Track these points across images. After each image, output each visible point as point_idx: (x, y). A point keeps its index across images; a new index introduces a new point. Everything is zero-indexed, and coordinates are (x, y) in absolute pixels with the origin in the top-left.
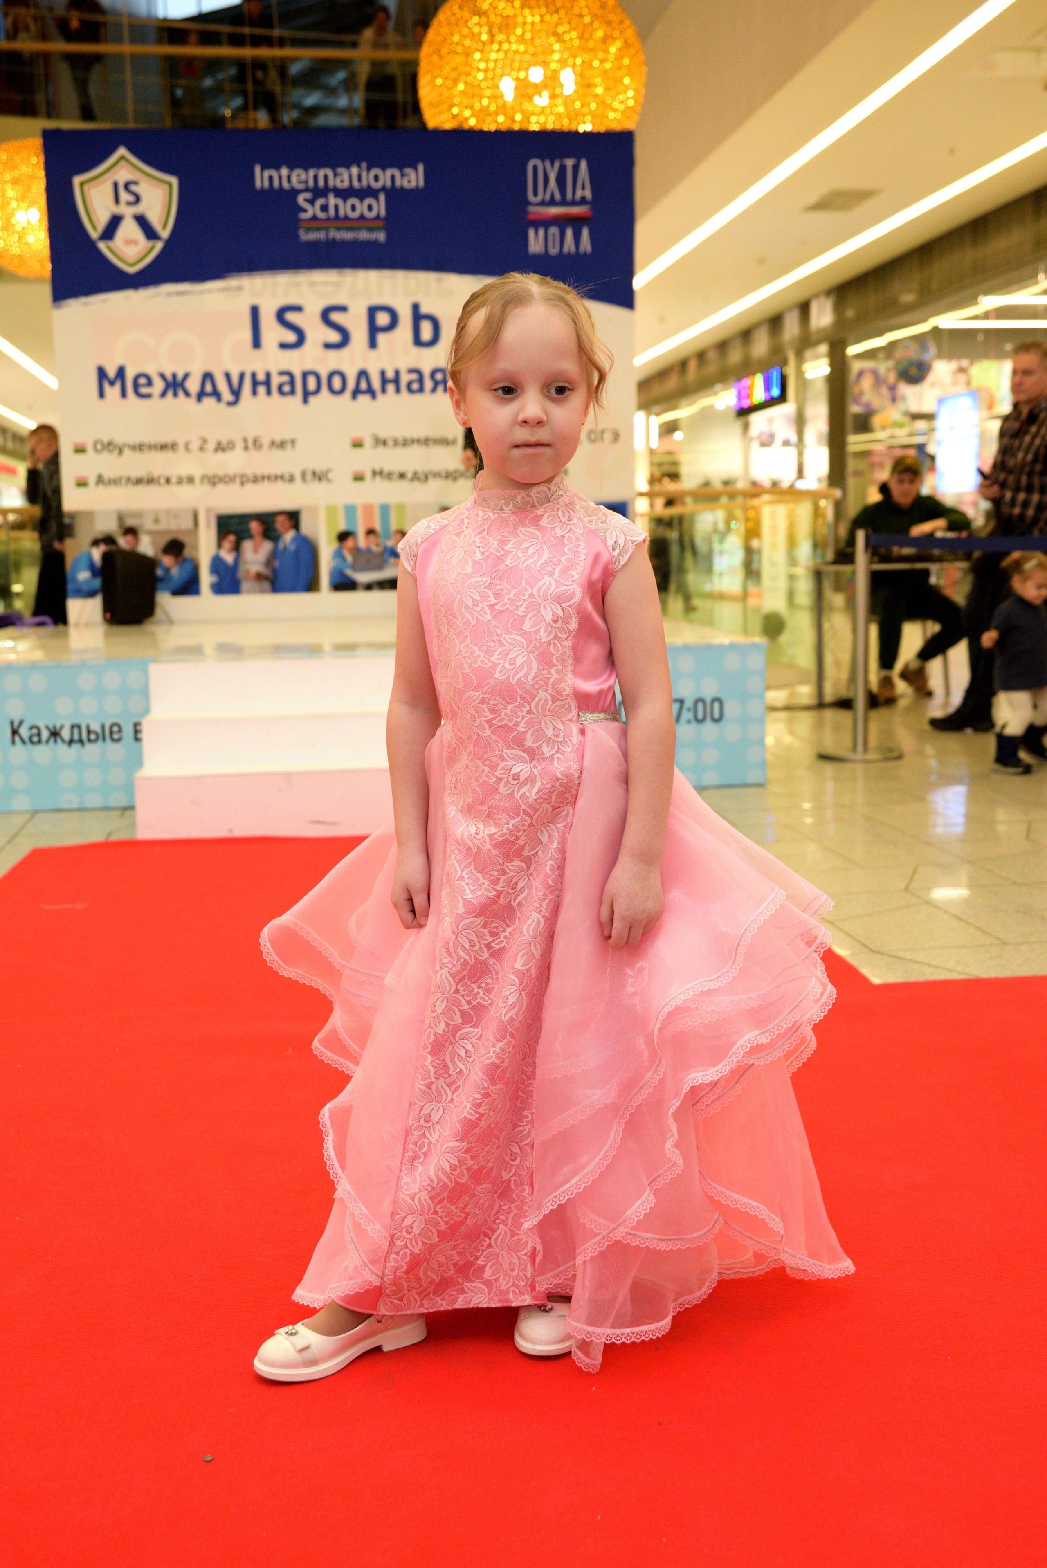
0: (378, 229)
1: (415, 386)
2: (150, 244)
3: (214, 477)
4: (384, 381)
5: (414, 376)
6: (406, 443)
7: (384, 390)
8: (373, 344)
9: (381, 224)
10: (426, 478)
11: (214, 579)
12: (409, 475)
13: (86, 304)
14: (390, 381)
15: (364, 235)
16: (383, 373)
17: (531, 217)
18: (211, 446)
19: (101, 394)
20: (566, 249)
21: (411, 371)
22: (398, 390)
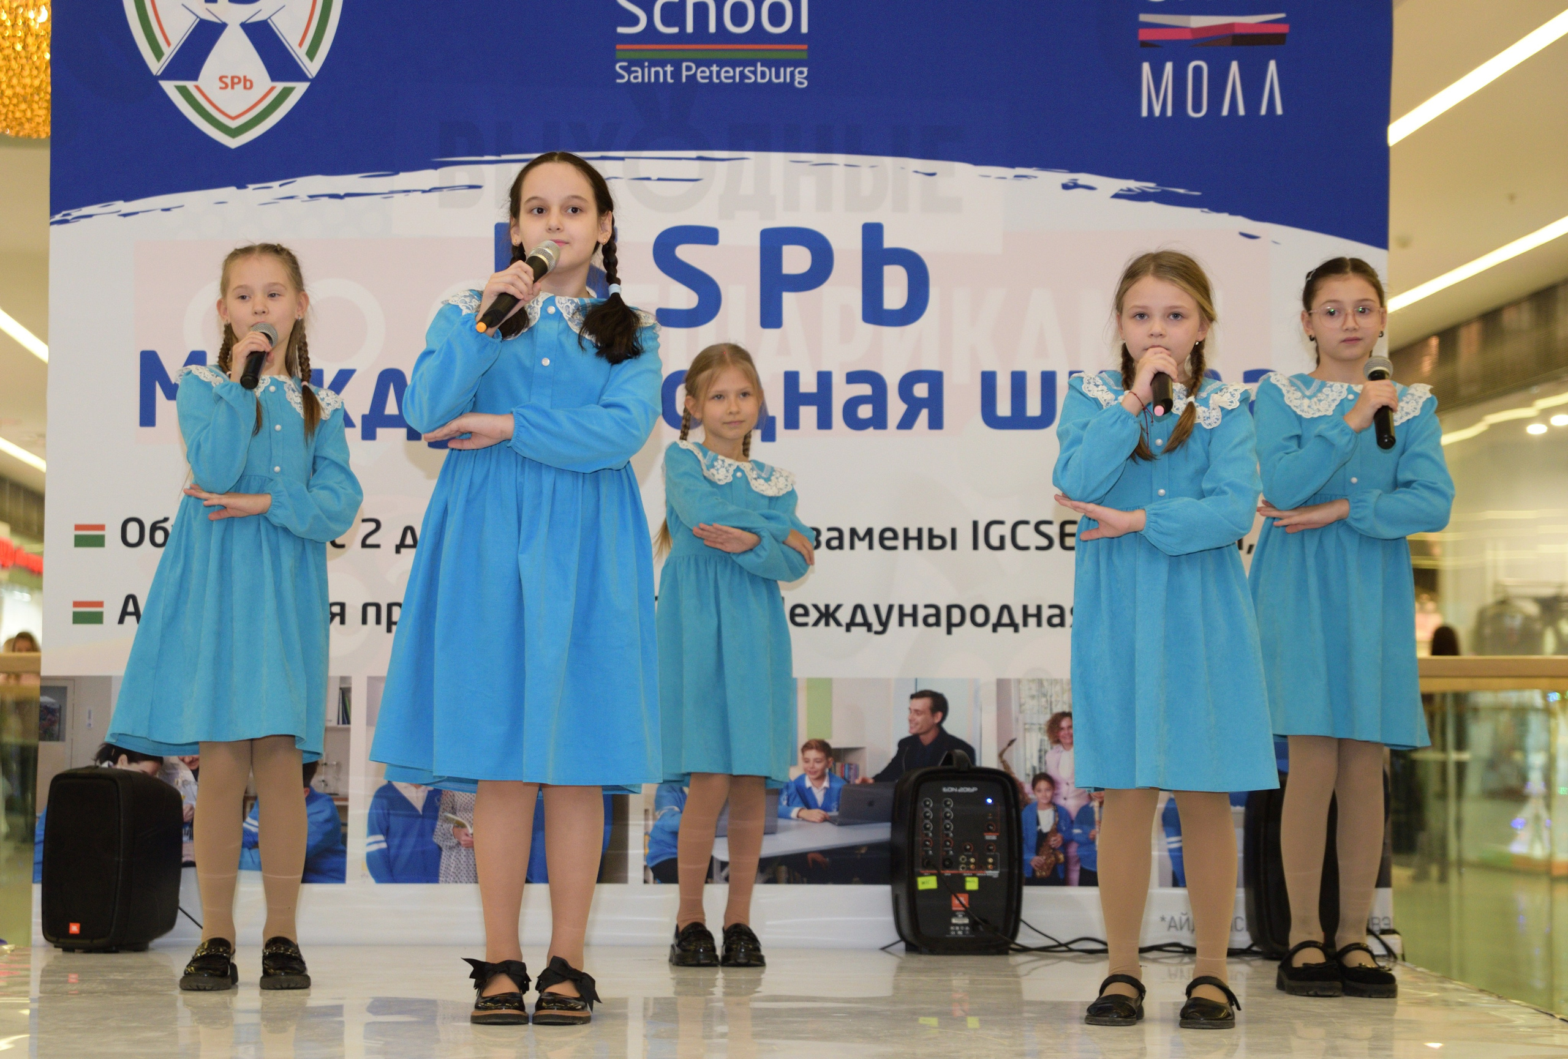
0: (796, 64)
1: (865, 411)
2: (280, 86)
3: (390, 606)
4: (794, 398)
5: (865, 389)
6: (839, 540)
7: (792, 422)
8: (771, 316)
9: (800, 50)
10: (885, 625)
11: (379, 843)
12: (844, 616)
13: (125, 215)
14: (808, 399)
15: (760, 75)
16: (791, 379)
17: (1144, 35)
18: (389, 537)
19: (148, 418)
20: (1225, 112)
21: (853, 377)
22: (825, 422)
